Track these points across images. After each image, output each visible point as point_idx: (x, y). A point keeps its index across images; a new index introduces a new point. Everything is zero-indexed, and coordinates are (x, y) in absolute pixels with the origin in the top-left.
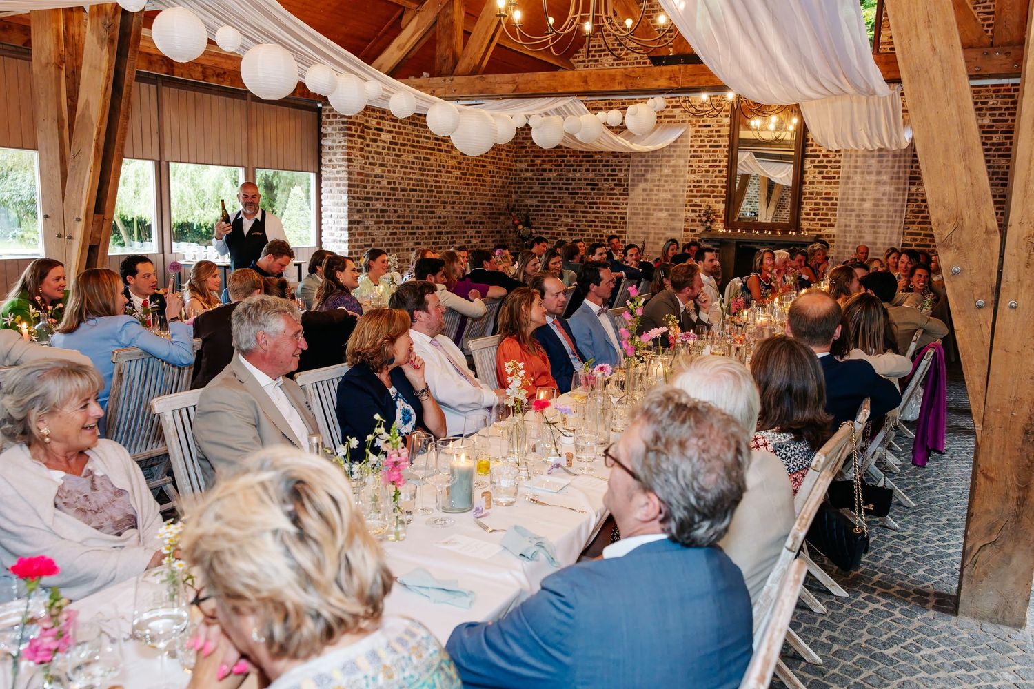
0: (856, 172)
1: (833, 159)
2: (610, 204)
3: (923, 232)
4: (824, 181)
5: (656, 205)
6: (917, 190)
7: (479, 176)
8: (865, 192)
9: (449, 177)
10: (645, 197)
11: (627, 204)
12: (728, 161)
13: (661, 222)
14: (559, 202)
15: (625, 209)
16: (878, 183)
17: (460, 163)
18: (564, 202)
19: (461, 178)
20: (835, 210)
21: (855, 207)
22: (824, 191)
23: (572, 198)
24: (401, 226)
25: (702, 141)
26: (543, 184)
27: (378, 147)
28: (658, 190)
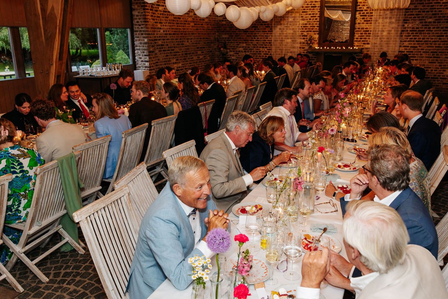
0: (380, 18)
1: (369, 12)
2: (263, 36)
3: (410, 45)
4: (365, 22)
5: (286, 36)
6: (408, 25)
7: (202, 25)
8: (384, 27)
9: (189, 27)
10: (280, 33)
11: (272, 36)
12: (320, 14)
13: (289, 44)
14: (239, 36)
15: (271, 38)
16: (390, 23)
17: (193, 19)
18: (241, 36)
19: (194, 27)
20: (370, 36)
21: (379, 35)
22: (365, 27)
23: (245, 34)
24: (170, 52)
25: (308, 4)
26: (231, 27)
27: (158, 14)
28: (287, 29)
